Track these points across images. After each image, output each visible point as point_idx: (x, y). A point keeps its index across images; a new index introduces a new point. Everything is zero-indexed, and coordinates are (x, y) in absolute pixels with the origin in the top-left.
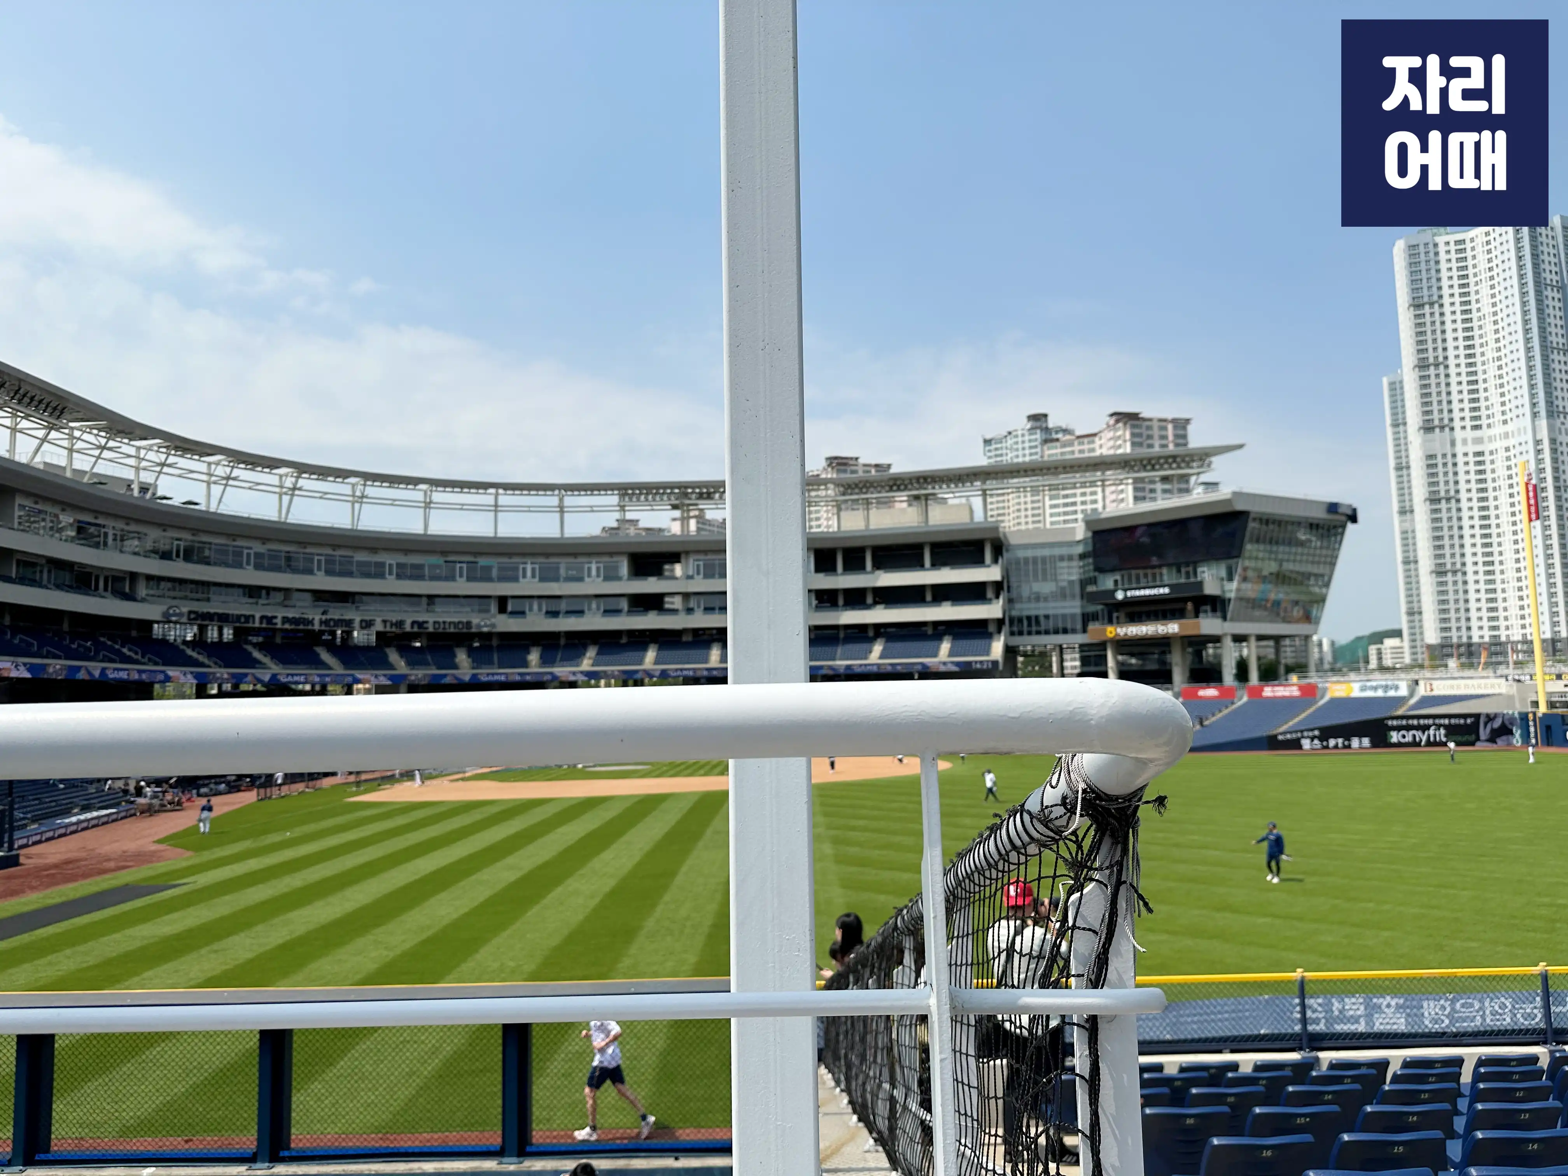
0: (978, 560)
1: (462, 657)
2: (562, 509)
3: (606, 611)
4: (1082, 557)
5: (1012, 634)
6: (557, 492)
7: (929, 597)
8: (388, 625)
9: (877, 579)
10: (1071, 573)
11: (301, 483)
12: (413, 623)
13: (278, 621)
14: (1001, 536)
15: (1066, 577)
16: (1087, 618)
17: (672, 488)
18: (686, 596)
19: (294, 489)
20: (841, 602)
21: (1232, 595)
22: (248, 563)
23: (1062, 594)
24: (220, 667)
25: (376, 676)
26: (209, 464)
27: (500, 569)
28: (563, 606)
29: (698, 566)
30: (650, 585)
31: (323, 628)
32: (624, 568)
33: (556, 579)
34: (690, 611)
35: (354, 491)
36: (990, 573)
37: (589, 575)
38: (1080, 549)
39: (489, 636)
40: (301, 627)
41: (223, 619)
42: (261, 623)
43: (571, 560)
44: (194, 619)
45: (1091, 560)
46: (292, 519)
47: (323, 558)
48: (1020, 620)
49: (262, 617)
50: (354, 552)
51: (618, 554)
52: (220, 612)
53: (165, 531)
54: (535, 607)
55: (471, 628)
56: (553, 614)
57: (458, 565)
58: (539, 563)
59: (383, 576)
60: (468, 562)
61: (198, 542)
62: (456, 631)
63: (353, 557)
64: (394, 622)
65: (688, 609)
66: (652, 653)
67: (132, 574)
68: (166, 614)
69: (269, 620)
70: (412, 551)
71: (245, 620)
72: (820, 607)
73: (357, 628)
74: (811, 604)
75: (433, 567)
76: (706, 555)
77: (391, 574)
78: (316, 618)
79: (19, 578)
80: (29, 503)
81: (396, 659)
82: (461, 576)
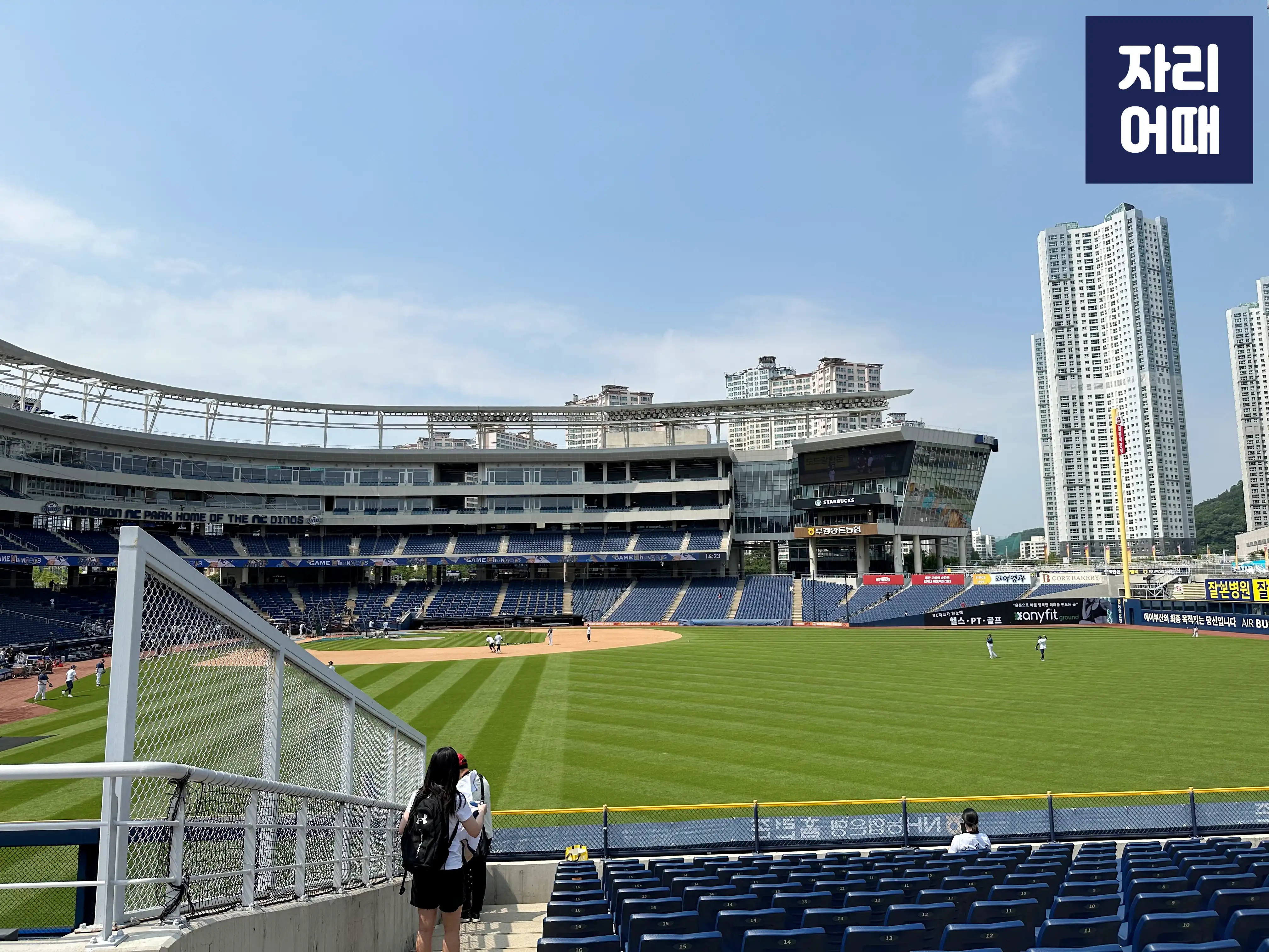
0: (712, 474)
1: (294, 546)
2: (381, 427)
3: (415, 510)
4: (791, 472)
5: (738, 532)
6: (377, 413)
7: (674, 502)
8: (233, 519)
9: (634, 488)
10: (783, 485)
11: (164, 402)
12: (254, 518)
13: (142, 515)
14: (730, 455)
15: (778, 488)
16: (795, 520)
17: (472, 412)
18: (482, 498)
19: (159, 406)
20: (605, 505)
21: (902, 505)
22: (117, 467)
23: (776, 501)
24: (90, 553)
25: (222, 561)
26: (86, 385)
27: (328, 474)
28: (380, 505)
29: (492, 474)
30: (452, 489)
31: (179, 521)
32: (431, 477)
33: (375, 483)
34: (484, 510)
35: (208, 410)
36: (722, 484)
37: (402, 481)
38: (790, 467)
39: (317, 528)
40: (161, 520)
41: (94, 512)
42: (127, 516)
43: (387, 468)
44: (69, 513)
45: (798, 475)
46: (155, 432)
47: (181, 464)
48: (744, 520)
49: (127, 512)
50: (207, 459)
51: (426, 463)
52: (91, 507)
53: (45, 439)
54: (357, 505)
55: (302, 522)
56: (372, 511)
57: (293, 471)
58: (361, 470)
59: (230, 479)
60: (301, 469)
61: (74, 449)
62: (290, 524)
63: (206, 463)
64: (238, 516)
65: (483, 508)
66: (453, 543)
67: (16, 475)
68: (45, 508)
69: (133, 514)
70: (255, 459)
71: (113, 514)
72: (589, 508)
73: (208, 521)
74: (581, 506)
75: (272, 472)
76: (498, 466)
77: (237, 477)
78: (174, 513)
81: (240, 547)
82: (296, 480)
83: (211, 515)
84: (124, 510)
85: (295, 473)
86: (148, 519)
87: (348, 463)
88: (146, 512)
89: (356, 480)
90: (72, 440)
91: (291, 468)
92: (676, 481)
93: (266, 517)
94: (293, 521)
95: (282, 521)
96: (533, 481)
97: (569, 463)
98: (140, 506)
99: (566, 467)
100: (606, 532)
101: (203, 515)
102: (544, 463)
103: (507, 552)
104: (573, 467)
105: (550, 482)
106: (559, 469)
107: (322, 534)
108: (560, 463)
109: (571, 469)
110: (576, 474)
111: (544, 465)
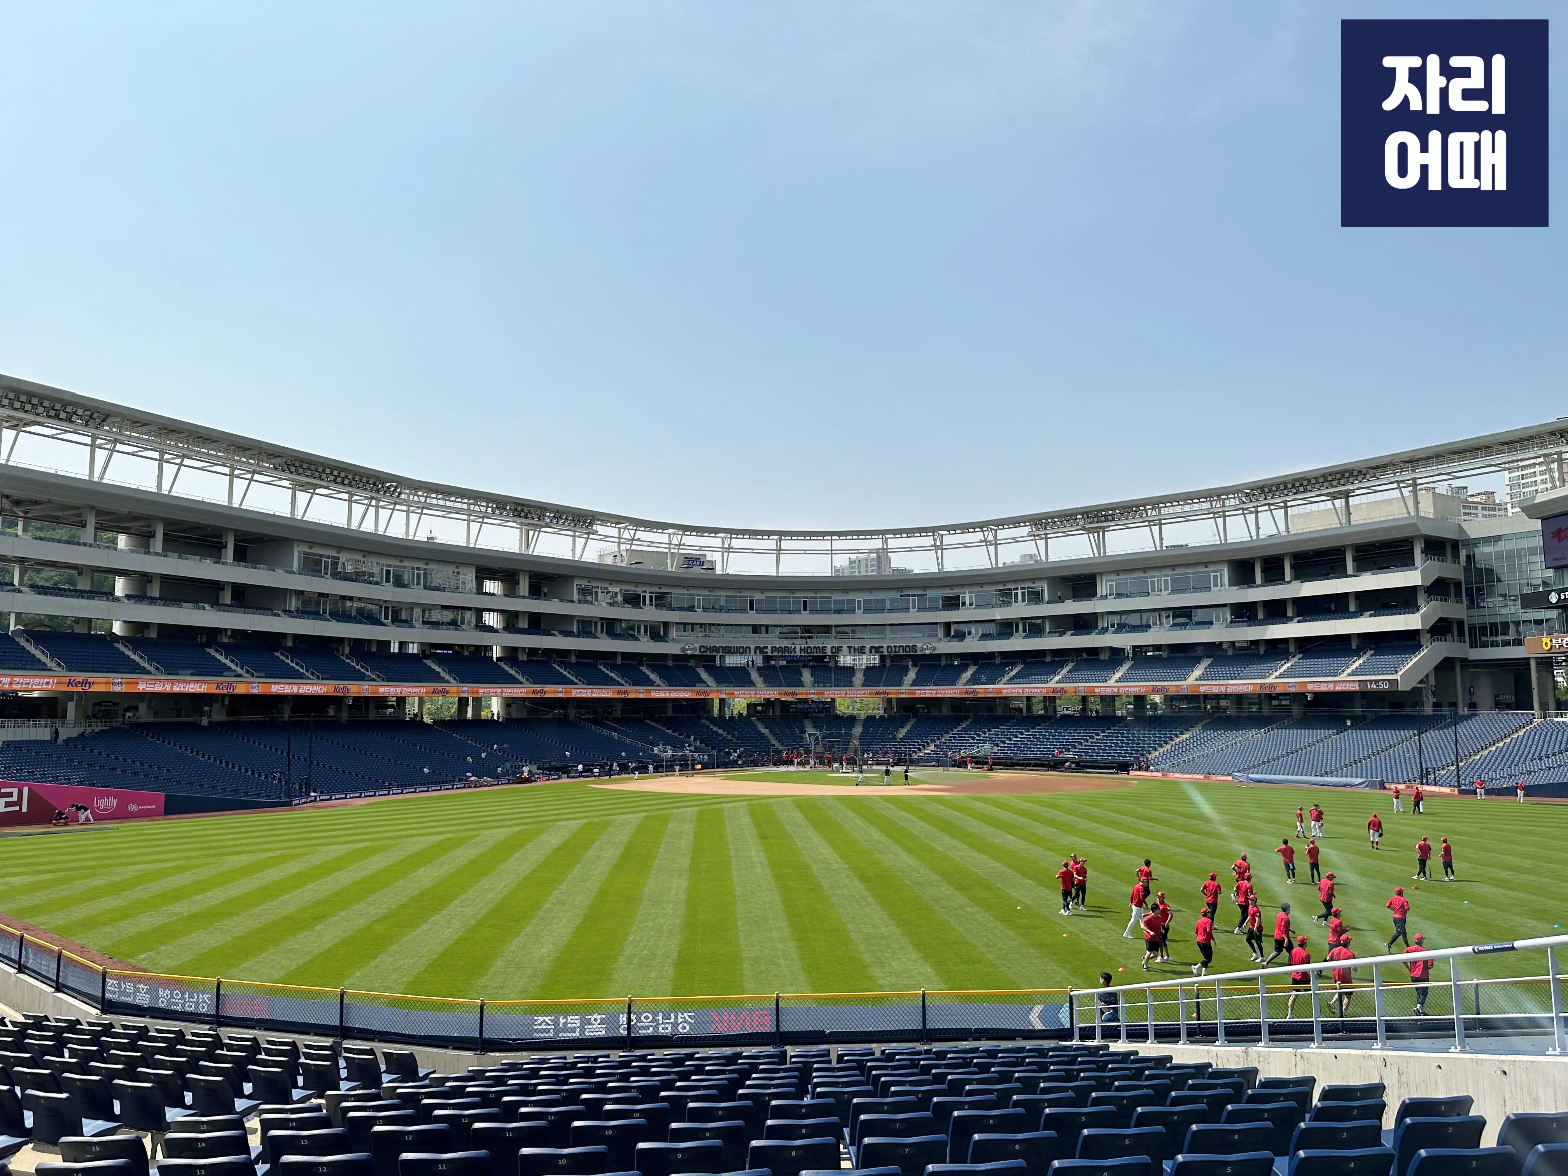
1: (911, 675)
2: (995, 542)
3: (1031, 633)
4: (1542, 550)
6: (991, 528)
7: (1352, 608)
8: (852, 650)
9: (1296, 589)
18: (1100, 615)
20: (1261, 616)
22: (751, 609)
24: (718, 686)
26: (723, 538)
27: (944, 599)
28: (994, 629)
29: (1111, 586)
31: (803, 654)
33: (988, 606)
34: (1103, 630)
37: (1017, 601)
40: (786, 654)
41: (727, 650)
46: (781, 573)
47: (808, 600)
49: (756, 648)
50: (831, 593)
51: (1039, 579)
52: (724, 646)
53: (688, 590)
54: (973, 631)
55: (916, 652)
56: (985, 637)
57: (911, 598)
58: (976, 592)
59: (853, 611)
60: (919, 595)
61: (714, 596)
62: (905, 653)
63: (831, 598)
64: (856, 647)
65: (1103, 628)
66: (1065, 671)
67: (664, 623)
68: (683, 649)
69: (761, 650)
70: (875, 589)
71: (743, 651)
72: (1235, 622)
73: (829, 653)
74: (1225, 619)
75: (892, 601)
76: (1118, 575)
77: (859, 609)
78: (798, 647)
79: (579, 631)
80: (584, 583)
81: (859, 678)
82: (914, 607)
83: (832, 648)
84: (752, 647)
85: (914, 600)
86: (775, 654)
87: (962, 586)
88: (772, 647)
89: (971, 604)
90: (711, 589)
91: (909, 596)
92: (1351, 576)
93: (882, 647)
94: (908, 650)
95: (897, 650)
96: (1161, 590)
97: (1206, 564)
98: (772, 642)
99: (1201, 569)
100: (1262, 652)
101: (824, 648)
102: (1173, 567)
103: (1117, 681)
104: (1211, 568)
105: (1184, 591)
106: (1193, 573)
107: (943, 663)
108: (1195, 565)
109: (1209, 572)
110: (1215, 577)
111: (1173, 570)
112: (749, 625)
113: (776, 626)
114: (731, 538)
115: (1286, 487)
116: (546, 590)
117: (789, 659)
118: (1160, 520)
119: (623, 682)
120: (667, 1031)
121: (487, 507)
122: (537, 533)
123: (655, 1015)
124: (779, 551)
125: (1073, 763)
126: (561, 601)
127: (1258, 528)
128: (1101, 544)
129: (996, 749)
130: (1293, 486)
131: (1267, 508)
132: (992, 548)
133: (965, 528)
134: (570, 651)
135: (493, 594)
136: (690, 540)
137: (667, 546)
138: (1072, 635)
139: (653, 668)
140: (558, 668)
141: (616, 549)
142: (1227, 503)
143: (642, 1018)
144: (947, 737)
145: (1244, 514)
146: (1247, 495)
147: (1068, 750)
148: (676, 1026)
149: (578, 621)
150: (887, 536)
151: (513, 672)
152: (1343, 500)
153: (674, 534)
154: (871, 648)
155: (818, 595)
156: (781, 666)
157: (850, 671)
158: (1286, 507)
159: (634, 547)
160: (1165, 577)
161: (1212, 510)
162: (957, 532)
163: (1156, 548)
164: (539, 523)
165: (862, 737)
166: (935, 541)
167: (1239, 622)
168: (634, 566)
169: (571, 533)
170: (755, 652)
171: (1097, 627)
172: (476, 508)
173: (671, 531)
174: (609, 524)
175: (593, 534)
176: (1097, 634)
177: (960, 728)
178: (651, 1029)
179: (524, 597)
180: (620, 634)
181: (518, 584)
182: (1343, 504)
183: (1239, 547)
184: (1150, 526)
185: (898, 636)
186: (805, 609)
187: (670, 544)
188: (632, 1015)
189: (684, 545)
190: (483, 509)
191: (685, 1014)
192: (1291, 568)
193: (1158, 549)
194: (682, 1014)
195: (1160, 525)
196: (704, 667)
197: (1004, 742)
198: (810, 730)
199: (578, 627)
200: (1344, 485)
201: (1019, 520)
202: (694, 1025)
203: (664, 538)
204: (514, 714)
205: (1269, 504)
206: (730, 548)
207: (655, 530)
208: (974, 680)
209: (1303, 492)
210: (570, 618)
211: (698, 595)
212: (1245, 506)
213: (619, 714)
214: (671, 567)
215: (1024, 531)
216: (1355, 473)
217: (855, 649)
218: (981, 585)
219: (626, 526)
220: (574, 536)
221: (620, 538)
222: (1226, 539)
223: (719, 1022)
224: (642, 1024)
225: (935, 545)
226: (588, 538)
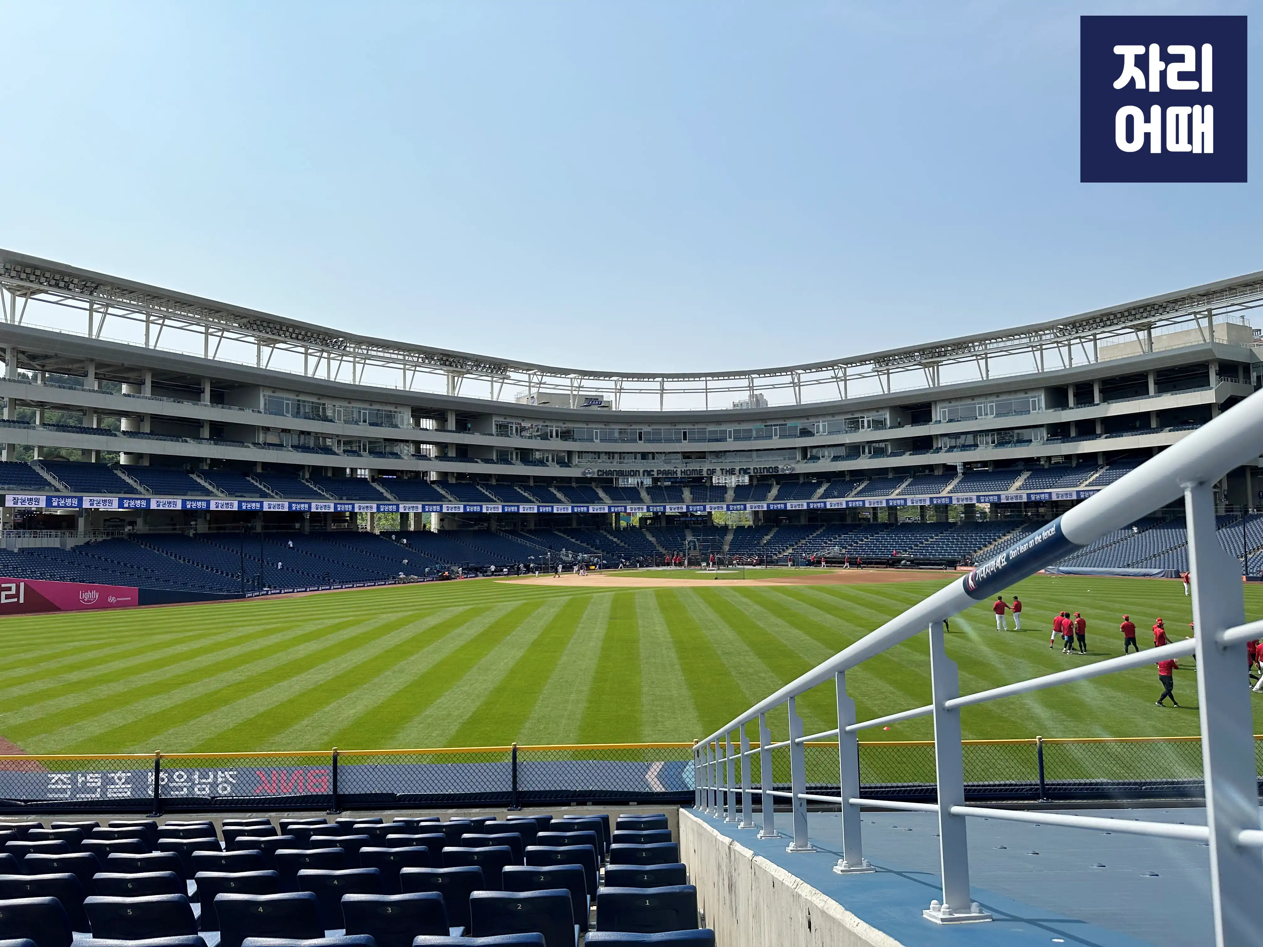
1: (774, 492)
2: (845, 379)
3: (875, 454)
6: (841, 366)
7: (1154, 425)
8: (724, 472)
9: (1104, 410)
11: (665, 385)
13: (655, 473)
20: (1073, 434)
22: (640, 439)
26: (616, 381)
27: (802, 428)
28: (844, 452)
29: (944, 413)
30: (905, 431)
31: (683, 476)
33: (839, 432)
34: (938, 450)
37: (863, 427)
40: (669, 476)
41: (620, 473)
47: (687, 431)
50: (706, 425)
51: (882, 408)
52: (618, 470)
54: (826, 454)
57: (774, 427)
58: (828, 421)
59: (724, 440)
60: (780, 425)
61: (609, 429)
62: (769, 474)
63: (706, 429)
64: (728, 469)
65: (937, 448)
66: (904, 485)
67: (568, 451)
68: (584, 473)
69: (649, 473)
70: (743, 421)
71: (635, 473)
72: (1051, 440)
73: (705, 475)
74: (1042, 438)
75: (758, 430)
76: (950, 403)
77: (730, 437)
78: (679, 470)
79: (497, 459)
80: (501, 420)
81: (730, 495)
82: (776, 435)
83: (708, 470)
84: (642, 471)
85: (776, 429)
87: (816, 416)
88: (658, 471)
89: (824, 431)
90: (606, 423)
91: (772, 425)
92: (1152, 397)
93: (749, 469)
94: (771, 471)
95: (763, 471)
96: (987, 414)
97: (1026, 391)
98: (657, 466)
99: (1022, 395)
100: (1074, 465)
101: (701, 471)
102: (998, 394)
103: (949, 493)
104: (1030, 394)
105: (1006, 414)
106: (1014, 399)
107: (801, 481)
108: (1016, 392)
109: (1028, 398)
110: (1034, 402)
111: (998, 397)
112: (639, 453)
113: (661, 453)
114: (622, 381)
115: (1095, 322)
116: (469, 426)
117: (673, 480)
118: (986, 354)
119: (534, 500)
120: (204, 793)
121: (418, 358)
122: (460, 379)
123: (190, 774)
124: (662, 391)
125: (908, 561)
126: (481, 434)
127: (1071, 359)
128: (935, 377)
129: (844, 551)
130: (1101, 321)
131: (1078, 341)
132: (842, 384)
133: (819, 367)
134: (490, 475)
135: (426, 429)
136: (588, 383)
137: (570, 388)
138: (910, 455)
139: (559, 489)
140: (481, 489)
141: (527, 393)
142: (1044, 338)
143: (175, 777)
144: (803, 542)
145: (1058, 347)
146: (1061, 330)
147: (906, 551)
148: (215, 786)
149: (497, 451)
150: (753, 376)
151: (443, 492)
152: (1146, 331)
153: (575, 378)
154: (740, 470)
155: (697, 427)
156: (666, 486)
157: (723, 489)
158: (1095, 340)
159: (541, 390)
160: (991, 404)
161: (1030, 344)
162: (813, 370)
163: (982, 378)
164: (462, 370)
165: (732, 544)
166: (793, 379)
167: (1054, 439)
168: (541, 405)
169: (490, 379)
170: (644, 475)
171: (931, 447)
172: (410, 359)
173: (572, 376)
174: (521, 371)
175: (507, 379)
176: (932, 453)
177: (815, 535)
178: (185, 789)
179: (452, 431)
180: (532, 462)
181: (447, 421)
182: (1146, 335)
183: (1054, 375)
184: (977, 360)
185: (763, 460)
186: (685, 439)
187: (572, 387)
188: (161, 774)
189: (583, 387)
190: (415, 359)
191: (226, 773)
192: (1100, 392)
193: (985, 379)
194: (223, 773)
195: (986, 358)
196: (602, 487)
197: (851, 545)
198: (690, 538)
199: (497, 456)
200: (1146, 318)
201: (864, 358)
202: (236, 785)
203: (567, 382)
204: (447, 528)
205: (1080, 338)
206: (621, 389)
207: (559, 375)
208: (826, 495)
209: (1110, 325)
210: (490, 448)
211: (595, 429)
212: (1059, 340)
213: (532, 527)
214: (573, 406)
215: (869, 367)
216: (1156, 307)
217: (727, 471)
218: (833, 415)
219: (535, 373)
220: (492, 381)
221: (530, 382)
222: (1043, 369)
223: (266, 782)
224: (174, 784)
225: (793, 383)
226: (503, 383)
